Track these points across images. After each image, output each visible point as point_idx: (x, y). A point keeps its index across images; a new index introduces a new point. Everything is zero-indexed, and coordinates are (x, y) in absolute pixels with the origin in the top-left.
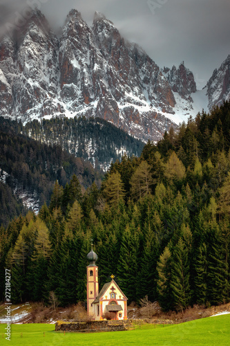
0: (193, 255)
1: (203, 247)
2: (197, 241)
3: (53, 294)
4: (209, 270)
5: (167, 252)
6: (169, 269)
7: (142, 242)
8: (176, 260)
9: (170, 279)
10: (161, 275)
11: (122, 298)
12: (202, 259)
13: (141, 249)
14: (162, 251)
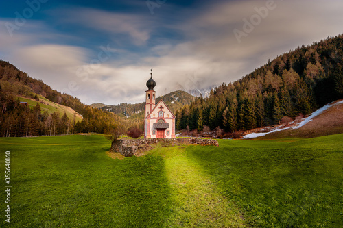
0: (238, 109)
1: (243, 106)
2: (239, 105)
3: (188, 127)
4: (245, 115)
5: (227, 109)
6: (228, 115)
7: (218, 107)
8: (231, 112)
9: (228, 119)
10: (225, 118)
11: (170, 117)
12: (242, 111)
13: (218, 109)
14: (225, 109)
